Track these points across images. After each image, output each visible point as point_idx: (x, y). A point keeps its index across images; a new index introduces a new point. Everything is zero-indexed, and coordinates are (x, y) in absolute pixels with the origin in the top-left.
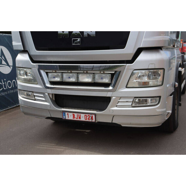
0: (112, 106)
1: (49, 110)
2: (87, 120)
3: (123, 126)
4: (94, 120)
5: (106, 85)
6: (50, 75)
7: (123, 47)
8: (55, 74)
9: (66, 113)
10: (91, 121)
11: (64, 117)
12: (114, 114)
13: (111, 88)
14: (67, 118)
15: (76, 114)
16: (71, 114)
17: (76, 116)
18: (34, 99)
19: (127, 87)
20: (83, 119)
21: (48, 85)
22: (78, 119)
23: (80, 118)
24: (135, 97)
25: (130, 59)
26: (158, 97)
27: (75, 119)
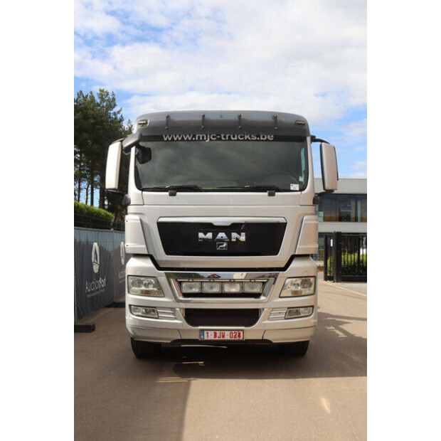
0: (264, 320)
1: (179, 330)
2: (233, 338)
3: (274, 342)
4: (241, 338)
5: (257, 295)
6: (184, 285)
7: (276, 254)
8: (192, 284)
9: (205, 332)
10: (238, 338)
11: (202, 337)
12: (266, 328)
13: (262, 298)
14: (206, 338)
15: (218, 333)
16: (213, 332)
17: (218, 335)
18: (157, 316)
19: (280, 297)
20: (227, 337)
21: (181, 298)
22: (221, 338)
23: (223, 336)
24: (289, 308)
25: (283, 266)
26: (310, 306)
27: (217, 338)
